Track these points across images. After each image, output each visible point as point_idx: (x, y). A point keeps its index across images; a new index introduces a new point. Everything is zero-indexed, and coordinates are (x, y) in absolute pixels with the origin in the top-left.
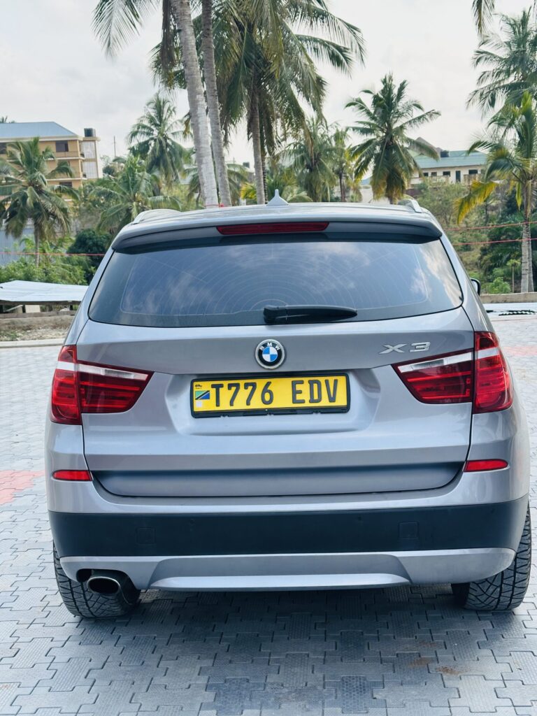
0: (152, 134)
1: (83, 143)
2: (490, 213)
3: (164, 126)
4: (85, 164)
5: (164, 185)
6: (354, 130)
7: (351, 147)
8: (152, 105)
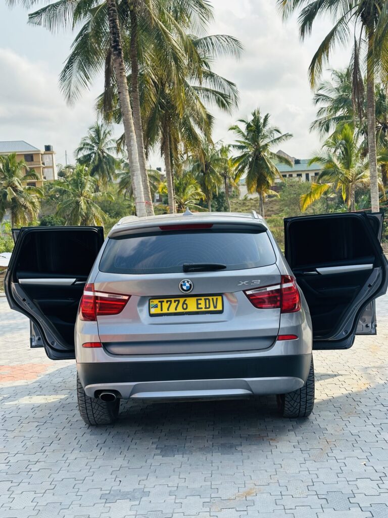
0: (93, 149)
1: (44, 155)
2: (329, 202)
3: (102, 143)
4: (46, 170)
5: (101, 184)
6: (233, 147)
7: (233, 158)
8: (94, 130)
